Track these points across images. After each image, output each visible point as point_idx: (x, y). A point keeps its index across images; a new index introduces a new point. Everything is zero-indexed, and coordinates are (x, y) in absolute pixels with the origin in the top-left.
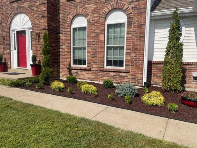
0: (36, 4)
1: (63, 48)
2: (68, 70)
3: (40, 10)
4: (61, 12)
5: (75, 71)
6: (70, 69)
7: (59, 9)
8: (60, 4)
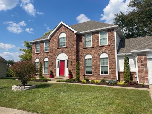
0: (71, 50)
1: (81, 67)
2: (83, 76)
3: (72, 52)
4: (80, 52)
5: (87, 76)
6: (84, 76)
7: (79, 52)
8: (80, 50)
